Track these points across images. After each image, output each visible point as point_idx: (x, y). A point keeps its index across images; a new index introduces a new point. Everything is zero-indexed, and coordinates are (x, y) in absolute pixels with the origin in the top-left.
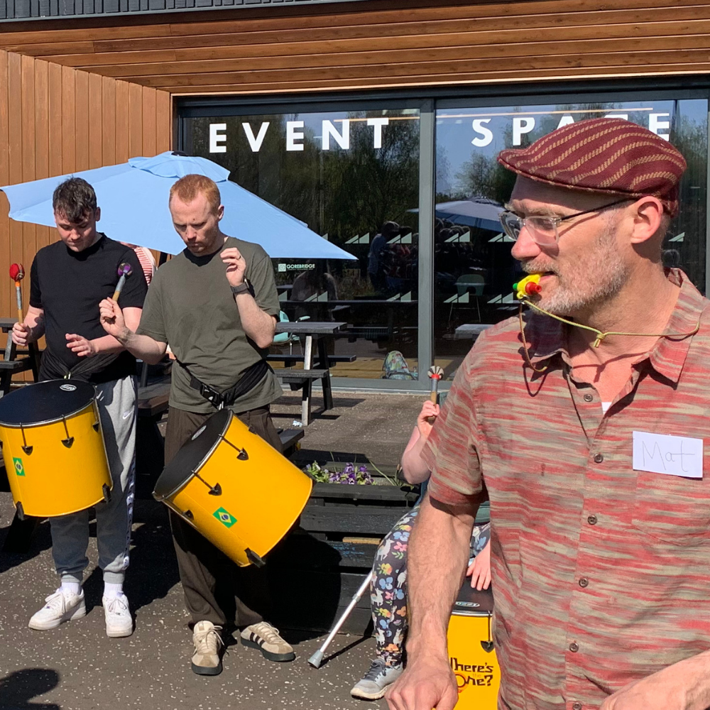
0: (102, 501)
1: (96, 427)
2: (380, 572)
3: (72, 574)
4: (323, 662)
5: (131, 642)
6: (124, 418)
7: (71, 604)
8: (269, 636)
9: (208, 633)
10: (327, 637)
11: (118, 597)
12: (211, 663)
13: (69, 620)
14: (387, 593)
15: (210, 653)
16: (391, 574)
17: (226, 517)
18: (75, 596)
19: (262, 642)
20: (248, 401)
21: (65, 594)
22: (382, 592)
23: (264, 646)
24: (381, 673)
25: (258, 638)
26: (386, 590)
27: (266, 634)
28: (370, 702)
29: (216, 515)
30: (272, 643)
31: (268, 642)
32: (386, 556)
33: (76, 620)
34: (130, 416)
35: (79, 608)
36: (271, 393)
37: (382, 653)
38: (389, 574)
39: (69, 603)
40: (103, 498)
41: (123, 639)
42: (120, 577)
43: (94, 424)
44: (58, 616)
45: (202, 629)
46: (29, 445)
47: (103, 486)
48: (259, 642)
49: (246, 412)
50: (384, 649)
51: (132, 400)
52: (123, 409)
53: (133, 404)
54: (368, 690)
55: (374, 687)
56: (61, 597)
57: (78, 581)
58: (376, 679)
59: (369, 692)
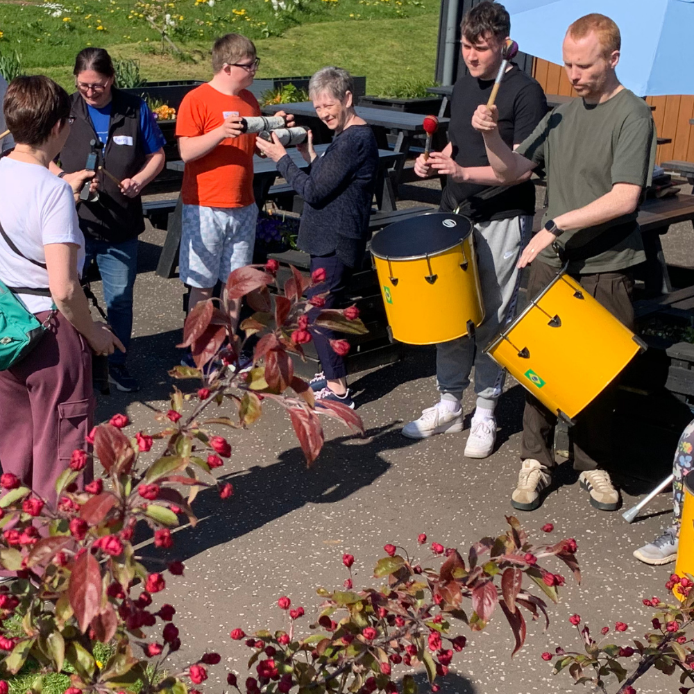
0: (466, 336)
1: (464, 267)
2: (681, 450)
3: (451, 393)
4: (636, 519)
5: (480, 465)
6: (505, 258)
7: (445, 419)
8: (599, 484)
9: (532, 471)
10: (646, 497)
11: (484, 422)
12: (525, 499)
13: (443, 433)
14: (685, 470)
15: (527, 490)
16: (691, 453)
17: (536, 379)
18: (450, 413)
19: (592, 488)
20: (598, 263)
21: (440, 410)
22: (681, 468)
23: (592, 493)
24: (669, 542)
25: (589, 484)
26: (684, 467)
27: (597, 481)
28: (650, 567)
29: (527, 374)
30: (600, 491)
31: (596, 490)
32: (689, 435)
33: (449, 434)
34: (512, 257)
35: (454, 424)
36: (627, 259)
37: (676, 524)
38: (689, 452)
39: (443, 418)
40: (467, 333)
41: (475, 460)
42: (490, 403)
43: (461, 263)
44: (430, 428)
45: (528, 466)
46: (395, 277)
47: (468, 322)
48: (589, 488)
49: (595, 274)
50: (677, 520)
51: (517, 241)
52: (506, 249)
53: (518, 244)
54: (648, 555)
55: (657, 553)
56: (436, 411)
57: (456, 400)
58: (662, 547)
59: (649, 557)
